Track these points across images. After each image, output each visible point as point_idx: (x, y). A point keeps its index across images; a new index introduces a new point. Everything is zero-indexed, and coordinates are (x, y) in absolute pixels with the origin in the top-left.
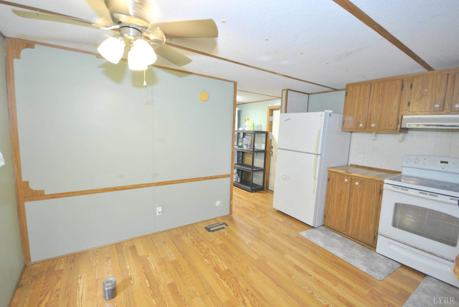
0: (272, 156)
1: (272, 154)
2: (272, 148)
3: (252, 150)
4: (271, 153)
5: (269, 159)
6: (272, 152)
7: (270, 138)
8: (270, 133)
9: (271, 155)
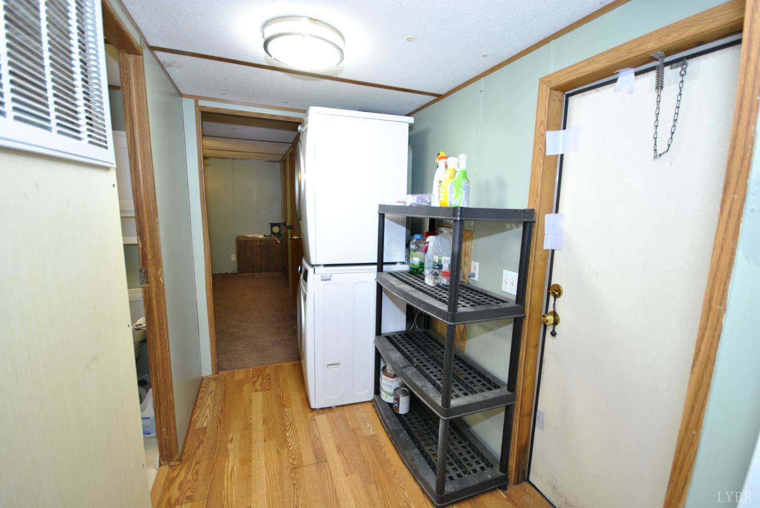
0: (554, 334)
1: (556, 323)
2: (556, 297)
3: (445, 308)
4: (550, 318)
5: (536, 346)
6: (554, 314)
7: (547, 246)
8: (549, 219)
9: (549, 329)
